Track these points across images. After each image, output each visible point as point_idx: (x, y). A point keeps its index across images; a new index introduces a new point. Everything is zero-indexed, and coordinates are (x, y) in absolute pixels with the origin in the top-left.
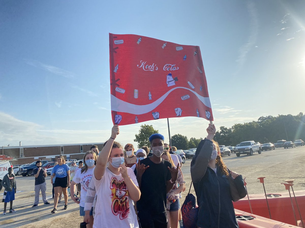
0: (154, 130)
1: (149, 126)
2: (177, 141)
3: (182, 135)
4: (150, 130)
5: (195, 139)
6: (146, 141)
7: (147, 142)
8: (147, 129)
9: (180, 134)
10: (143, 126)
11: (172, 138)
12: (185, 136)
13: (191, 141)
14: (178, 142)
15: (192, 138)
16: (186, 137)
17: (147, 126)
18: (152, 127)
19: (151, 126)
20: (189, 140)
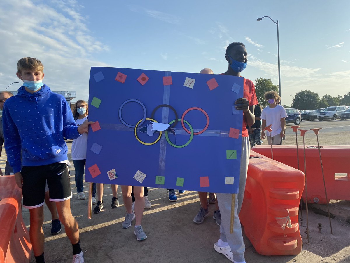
0: (273, 84)
1: (267, 79)
2: (303, 99)
3: (311, 92)
4: (267, 85)
5: (329, 96)
6: (261, 98)
7: (263, 99)
8: (264, 83)
9: (308, 90)
10: (259, 79)
11: (297, 96)
12: (315, 93)
13: (322, 99)
14: (305, 100)
15: (326, 95)
16: (317, 95)
17: (264, 80)
18: (271, 82)
19: (269, 79)
20: (320, 99)
